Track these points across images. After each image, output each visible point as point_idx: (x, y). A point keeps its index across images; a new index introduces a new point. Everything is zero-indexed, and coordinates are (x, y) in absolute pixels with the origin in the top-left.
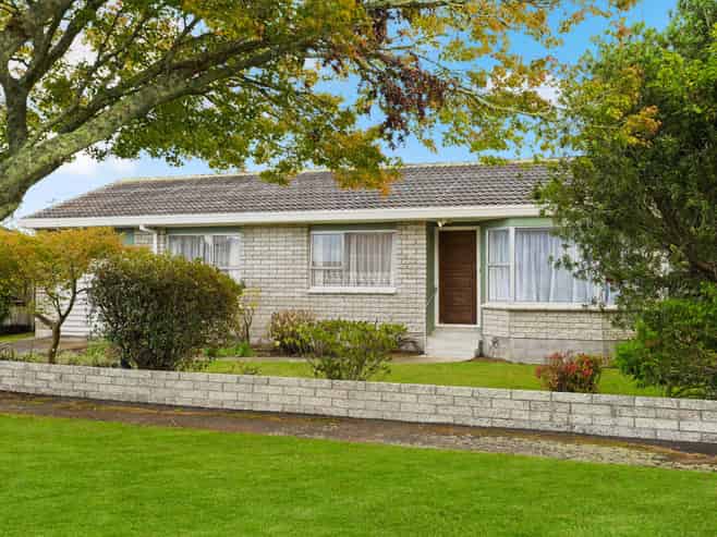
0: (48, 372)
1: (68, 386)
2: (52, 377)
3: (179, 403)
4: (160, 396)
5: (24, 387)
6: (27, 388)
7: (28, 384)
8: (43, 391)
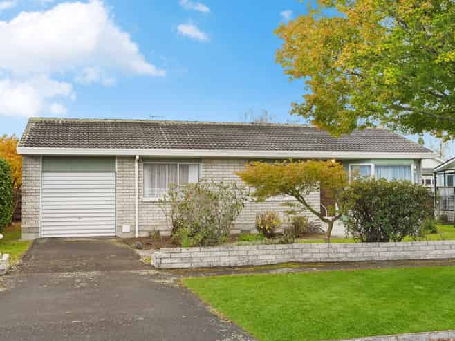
0: (345, 248)
1: (359, 255)
2: (348, 250)
3: (428, 258)
4: (418, 255)
5: (329, 258)
6: (332, 259)
7: (331, 256)
8: (344, 259)
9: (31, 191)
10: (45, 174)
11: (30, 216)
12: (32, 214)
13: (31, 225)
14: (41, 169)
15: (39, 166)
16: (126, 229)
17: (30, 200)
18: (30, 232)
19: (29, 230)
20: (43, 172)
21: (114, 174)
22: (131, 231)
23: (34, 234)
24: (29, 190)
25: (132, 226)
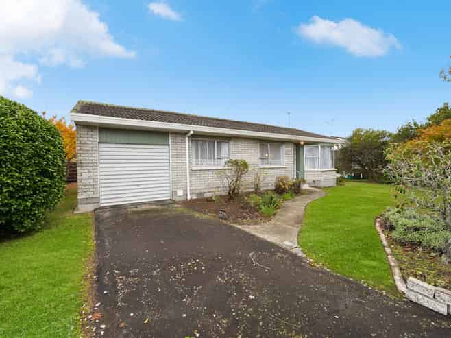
9: (88, 162)
10: (103, 145)
11: (87, 187)
12: (90, 185)
13: (89, 195)
14: (98, 141)
15: (96, 136)
16: (180, 193)
17: (86, 171)
18: (87, 203)
19: (87, 201)
20: (99, 142)
21: (167, 147)
22: (184, 195)
23: (92, 205)
24: (86, 160)
25: (184, 190)
